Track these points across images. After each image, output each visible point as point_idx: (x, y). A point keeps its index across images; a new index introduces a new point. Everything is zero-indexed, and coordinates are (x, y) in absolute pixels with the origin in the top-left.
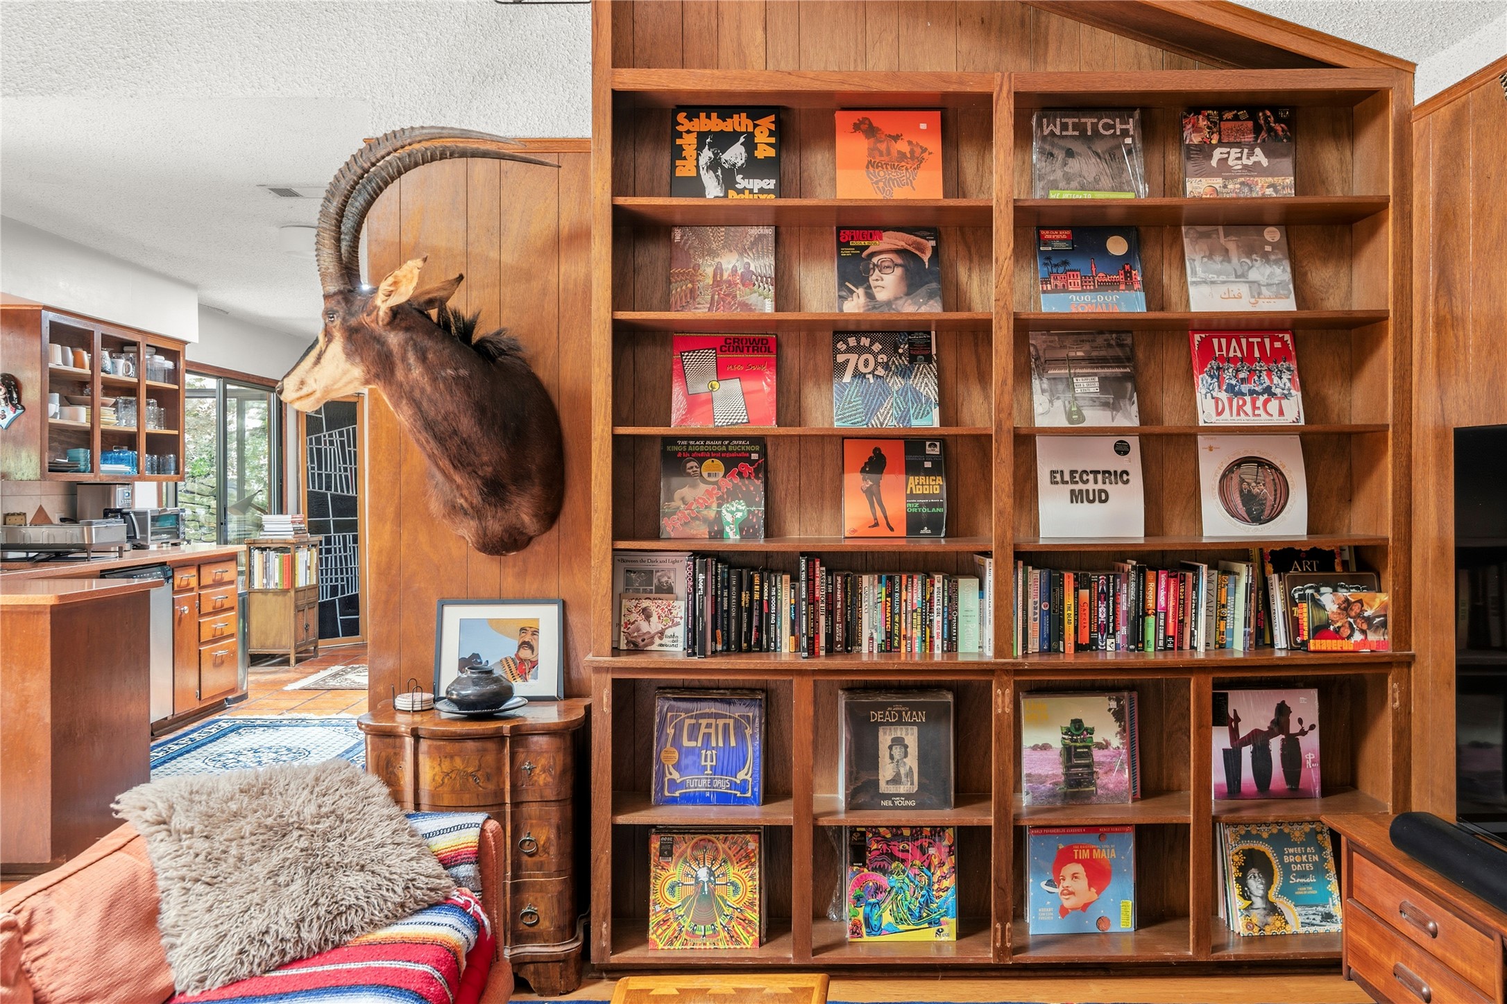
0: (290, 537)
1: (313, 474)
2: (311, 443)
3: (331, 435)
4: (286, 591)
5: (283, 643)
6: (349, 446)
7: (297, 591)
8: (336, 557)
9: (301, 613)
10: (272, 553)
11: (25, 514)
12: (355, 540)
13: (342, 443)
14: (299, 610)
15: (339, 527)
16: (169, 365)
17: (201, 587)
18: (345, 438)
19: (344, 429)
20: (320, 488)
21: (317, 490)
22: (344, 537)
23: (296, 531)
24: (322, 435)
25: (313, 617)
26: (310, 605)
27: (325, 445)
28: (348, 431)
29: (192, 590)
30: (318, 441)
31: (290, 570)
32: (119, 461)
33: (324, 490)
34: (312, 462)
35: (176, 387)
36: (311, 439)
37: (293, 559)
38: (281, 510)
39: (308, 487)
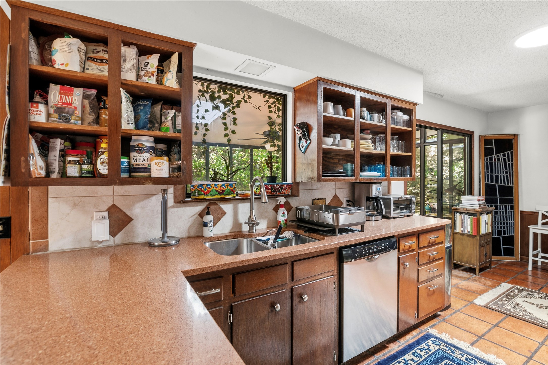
0: (477, 208)
1: (488, 176)
2: (487, 160)
3: (498, 156)
4: (475, 236)
5: (472, 262)
6: (509, 161)
7: (481, 236)
8: (500, 216)
9: (482, 248)
10: (466, 215)
11: (325, 199)
12: (512, 208)
13: (505, 160)
14: (481, 246)
15: (502, 201)
16: (407, 117)
17: (419, 248)
18: (506, 157)
19: (506, 153)
20: (492, 182)
21: (490, 183)
22: (506, 207)
23: (480, 205)
24: (493, 156)
25: (489, 248)
26: (488, 243)
27: (495, 160)
28: (508, 154)
29: (413, 250)
30: (491, 159)
31: (477, 225)
32: (375, 170)
33: (494, 183)
34: (488, 169)
35: (410, 129)
36: (487, 159)
37: (479, 220)
38: (471, 193)
39: (485, 181)
